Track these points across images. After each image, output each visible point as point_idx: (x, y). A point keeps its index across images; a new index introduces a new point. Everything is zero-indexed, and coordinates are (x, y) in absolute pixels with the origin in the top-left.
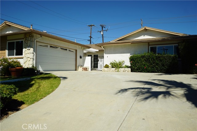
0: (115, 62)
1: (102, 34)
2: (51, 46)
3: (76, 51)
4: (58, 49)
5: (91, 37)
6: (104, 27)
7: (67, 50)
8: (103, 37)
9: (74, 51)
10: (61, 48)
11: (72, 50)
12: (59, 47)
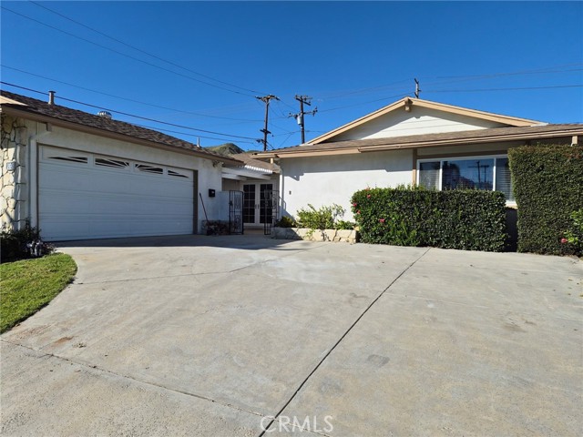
0: (312, 211)
1: (299, 121)
2: (97, 160)
3: (196, 173)
4: (127, 168)
5: (266, 132)
6: (307, 101)
7: (161, 170)
8: (303, 132)
9: (190, 175)
10: (140, 164)
11: (181, 172)
12: (132, 164)
